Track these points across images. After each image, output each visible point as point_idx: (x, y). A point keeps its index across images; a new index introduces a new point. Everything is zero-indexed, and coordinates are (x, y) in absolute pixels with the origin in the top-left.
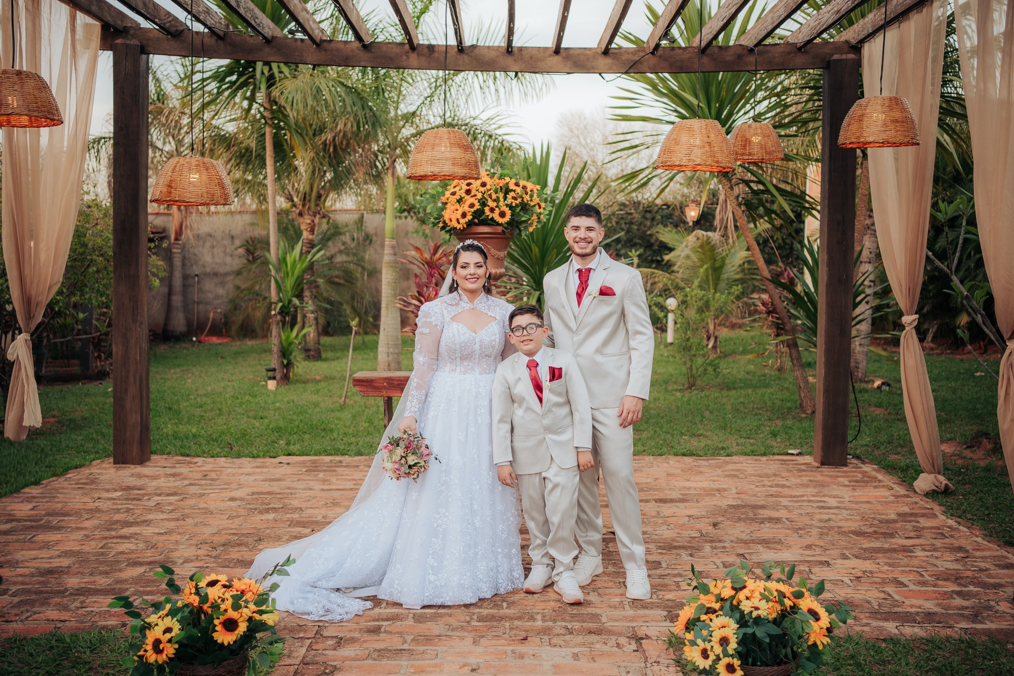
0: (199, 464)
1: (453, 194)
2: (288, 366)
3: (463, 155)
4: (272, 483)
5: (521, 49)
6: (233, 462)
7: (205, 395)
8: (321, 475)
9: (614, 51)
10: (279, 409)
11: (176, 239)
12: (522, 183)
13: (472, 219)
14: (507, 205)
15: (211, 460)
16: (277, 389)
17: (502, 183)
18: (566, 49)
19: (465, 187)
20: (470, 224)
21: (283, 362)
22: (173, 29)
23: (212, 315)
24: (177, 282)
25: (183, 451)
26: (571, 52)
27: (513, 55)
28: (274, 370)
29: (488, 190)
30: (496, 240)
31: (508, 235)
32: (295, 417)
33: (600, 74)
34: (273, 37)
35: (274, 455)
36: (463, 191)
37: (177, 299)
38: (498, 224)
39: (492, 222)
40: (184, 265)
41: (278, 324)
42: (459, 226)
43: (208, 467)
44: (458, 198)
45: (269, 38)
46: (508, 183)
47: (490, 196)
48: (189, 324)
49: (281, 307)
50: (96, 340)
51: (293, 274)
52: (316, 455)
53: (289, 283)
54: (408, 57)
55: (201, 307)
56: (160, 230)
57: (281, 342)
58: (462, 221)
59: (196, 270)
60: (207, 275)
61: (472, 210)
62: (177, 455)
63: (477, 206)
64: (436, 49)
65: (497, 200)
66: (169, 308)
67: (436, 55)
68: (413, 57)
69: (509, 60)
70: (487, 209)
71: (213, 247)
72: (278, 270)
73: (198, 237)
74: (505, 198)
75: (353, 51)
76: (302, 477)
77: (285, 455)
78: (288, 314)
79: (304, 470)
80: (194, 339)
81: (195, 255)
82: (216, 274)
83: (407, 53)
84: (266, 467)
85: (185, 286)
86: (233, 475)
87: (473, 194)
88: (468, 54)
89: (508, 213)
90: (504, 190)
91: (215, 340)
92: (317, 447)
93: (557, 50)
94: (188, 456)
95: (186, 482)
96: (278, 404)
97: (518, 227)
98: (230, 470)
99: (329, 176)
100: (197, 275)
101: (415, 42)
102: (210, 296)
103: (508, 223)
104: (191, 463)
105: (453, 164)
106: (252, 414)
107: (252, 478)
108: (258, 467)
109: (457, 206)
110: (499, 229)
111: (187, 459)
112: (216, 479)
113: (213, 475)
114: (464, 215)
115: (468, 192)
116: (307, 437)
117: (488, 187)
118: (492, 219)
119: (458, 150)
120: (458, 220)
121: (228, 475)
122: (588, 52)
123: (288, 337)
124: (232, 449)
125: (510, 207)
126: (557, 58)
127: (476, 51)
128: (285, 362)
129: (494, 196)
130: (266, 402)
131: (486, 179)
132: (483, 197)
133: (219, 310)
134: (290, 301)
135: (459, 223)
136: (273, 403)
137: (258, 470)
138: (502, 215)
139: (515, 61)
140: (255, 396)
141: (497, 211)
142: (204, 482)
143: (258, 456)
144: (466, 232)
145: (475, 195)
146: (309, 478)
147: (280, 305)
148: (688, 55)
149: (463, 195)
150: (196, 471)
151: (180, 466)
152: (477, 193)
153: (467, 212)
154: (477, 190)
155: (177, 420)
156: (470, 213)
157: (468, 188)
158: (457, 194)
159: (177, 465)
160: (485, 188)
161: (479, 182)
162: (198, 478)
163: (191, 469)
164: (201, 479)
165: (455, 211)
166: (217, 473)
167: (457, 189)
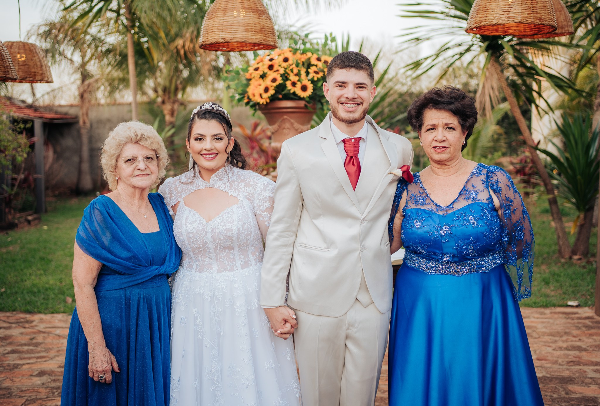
1: (256, 69)
3: (257, 21)
11: (84, 123)
12: (323, 58)
13: (275, 94)
14: (309, 80)
17: (304, 58)
19: (268, 63)
20: (273, 99)
24: (85, 153)
25: (29, 308)
29: (291, 65)
30: (298, 115)
31: (310, 109)
36: (266, 66)
37: (85, 166)
38: (300, 99)
39: (294, 97)
40: (90, 141)
42: (262, 101)
43: (41, 328)
44: (261, 73)
46: (309, 59)
47: (292, 71)
48: (94, 182)
56: (73, 117)
58: (265, 96)
61: (275, 84)
63: (280, 81)
65: (298, 74)
70: (288, 84)
73: (100, 121)
74: (307, 73)
81: (99, 134)
85: (91, 157)
87: (275, 69)
89: (310, 87)
90: (306, 65)
95: (9, 349)
97: (320, 101)
99: (186, 73)
103: (310, 97)
104: (27, 322)
105: (247, 30)
109: (261, 81)
110: (302, 104)
114: (266, 90)
115: (271, 67)
117: (290, 62)
118: (294, 93)
120: (261, 95)
125: (313, 81)
129: (295, 71)
131: (289, 55)
132: (286, 72)
135: (261, 97)
138: (304, 88)
141: (299, 85)
142: (26, 348)
144: (270, 106)
145: (278, 71)
149: (267, 70)
150: (27, 334)
151: (15, 328)
152: (279, 68)
153: (269, 87)
154: (279, 66)
155: (42, 272)
156: (273, 88)
157: (270, 63)
158: (261, 69)
159: (14, 325)
160: (287, 64)
161: (281, 58)
162: (24, 342)
163: (23, 330)
164: (25, 345)
165: (259, 87)
166: (46, 335)
167: (260, 65)
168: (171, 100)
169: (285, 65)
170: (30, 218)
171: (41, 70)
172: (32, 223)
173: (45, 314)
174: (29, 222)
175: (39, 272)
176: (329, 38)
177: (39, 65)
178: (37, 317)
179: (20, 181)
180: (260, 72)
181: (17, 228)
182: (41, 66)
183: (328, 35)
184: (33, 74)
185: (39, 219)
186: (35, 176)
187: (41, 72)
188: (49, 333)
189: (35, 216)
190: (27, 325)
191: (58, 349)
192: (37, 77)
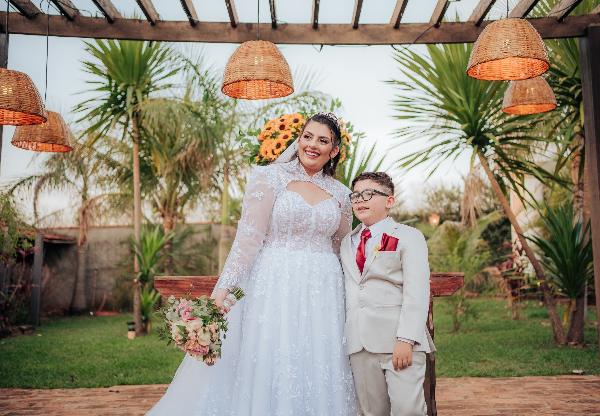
0: (33, 395)
1: (268, 129)
2: (146, 321)
4: (93, 410)
5: (325, 26)
6: (66, 393)
7: (77, 344)
8: (145, 401)
9: (404, 26)
10: (131, 351)
11: (82, 244)
15: (48, 391)
16: (135, 338)
18: (363, 25)
19: (279, 123)
21: (141, 319)
22: (28, 11)
23: (105, 297)
24: (81, 273)
25: (26, 384)
26: (368, 27)
27: (319, 31)
28: (133, 323)
32: (141, 356)
33: (392, 45)
34: (115, 18)
35: (109, 384)
36: (278, 126)
37: (81, 286)
40: (87, 262)
41: (138, 289)
42: (273, 157)
43: (41, 397)
45: (113, 19)
48: (88, 303)
49: (141, 277)
50: (3, 308)
51: (151, 250)
52: (146, 384)
53: (148, 257)
54: (230, 33)
55: (98, 292)
56: (71, 239)
57: (141, 303)
58: (277, 151)
59: (96, 266)
60: (103, 269)
61: (286, 141)
62: (18, 388)
63: (291, 137)
64: (254, 26)
66: (75, 291)
67: (253, 31)
68: (234, 33)
69: (315, 35)
71: (108, 250)
72: (140, 249)
73: (97, 243)
75: (183, 29)
76: (125, 403)
77: (118, 385)
78: (147, 281)
79: (130, 396)
80: (92, 313)
81: (96, 255)
82: (109, 269)
83: (229, 29)
84: (96, 395)
85: (87, 278)
86: (60, 403)
87: (286, 128)
88: (280, 30)
91: (106, 314)
92: (151, 377)
93: (356, 26)
94: (28, 388)
96: (131, 348)
98: (58, 399)
99: (185, 190)
100: (97, 270)
101: (236, 21)
102: (105, 284)
104: (25, 394)
106: (105, 355)
107: (76, 405)
108: (88, 396)
109: (273, 139)
111: (26, 390)
112: (40, 408)
113: (40, 404)
114: (278, 146)
115: (282, 127)
116: (144, 370)
117: (300, 122)
119: (271, 58)
120: (273, 151)
121: (54, 404)
122: (382, 27)
123: (146, 299)
124: (73, 380)
126: (355, 32)
127: (288, 28)
128: (143, 318)
130: (122, 347)
131: (299, 117)
132: (296, 130)
133: (111, 293)
134: (148, 271)
135: (274, 154)
136: (128, 347)
137: (87, 398)
139: (321, 35)
140: (114, 343)
142: (25, 411)
143: (94, 386)
145: (288, 130)
146: (132, 404)
147: (140, 274)
148: (466, 28)
149: (277, 130)
150: (25, 402)
151: (13, 398)
152: (290, 128)
153: (281, 143)
154: (291, 126)
155: (39, 361)
156: (285, 144)
157: (282, 123)
158: (272, 128)
159: (11, 397)
160: (297, 124)
161: (292, 120)
162: (23, 407)
163: (21, 400)
164: (24, 409)
165: (270, 144)
166: (45, 402)
167: (272, 125)
168: (170, 215)
169: (295, 125)
170: (24, 327)
171: (63, 135)
172: (26, 332)
173: (44, 389)
174: (23, 331)
175: (35, 362)
176: (336, 104)
177: (61, 130)
178: (35, 391)
179: (17, 291)
180: (272, 131)
181: (11, 336)
182: (63, 132)
183: (335, 101)
184: (55, 138)
185: (33, 329)
186: (33, 285)
187: (62, 137)
188: (49, 401)
189: (30, 326)
190: (25, 396)
191: (59, 411)
192: (58, 141)
